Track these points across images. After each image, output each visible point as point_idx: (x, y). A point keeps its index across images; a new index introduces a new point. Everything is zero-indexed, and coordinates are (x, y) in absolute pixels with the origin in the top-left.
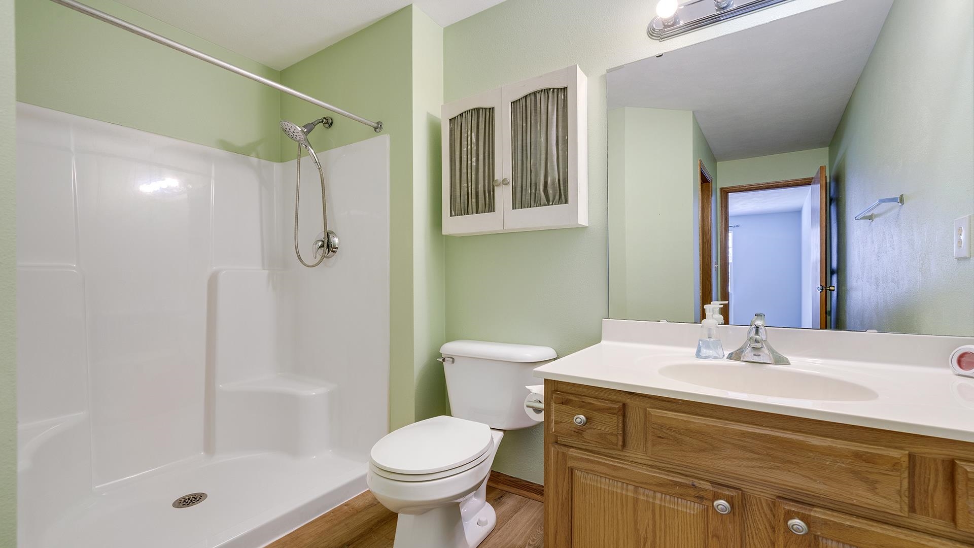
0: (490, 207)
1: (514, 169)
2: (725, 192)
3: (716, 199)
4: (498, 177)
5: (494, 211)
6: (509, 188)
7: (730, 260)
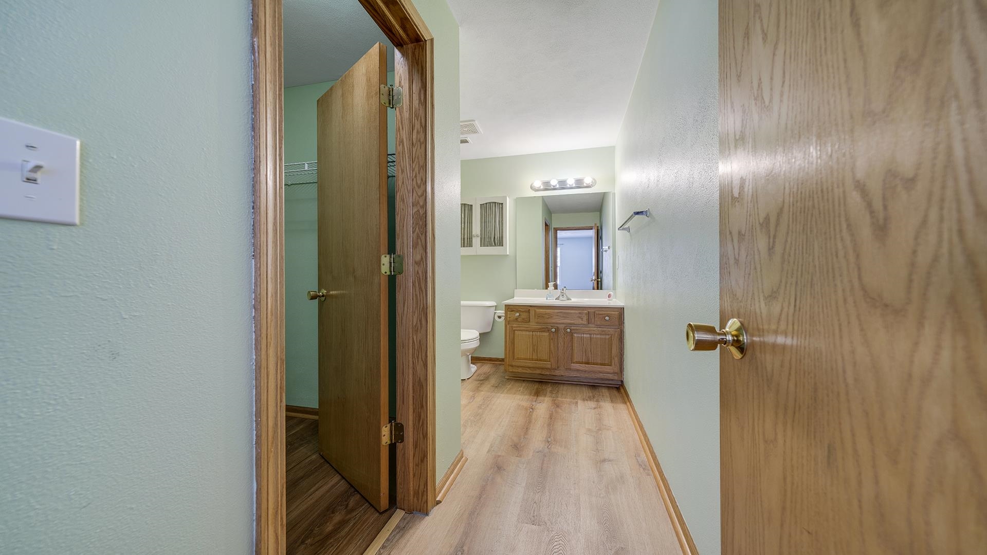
0: (470, 245)
1: (481, 231)
2: (556, 230)
3: (551, 233)
4: (474, 233)
5: (472, 246)
6: (479, 239)
7: (559, 264)
